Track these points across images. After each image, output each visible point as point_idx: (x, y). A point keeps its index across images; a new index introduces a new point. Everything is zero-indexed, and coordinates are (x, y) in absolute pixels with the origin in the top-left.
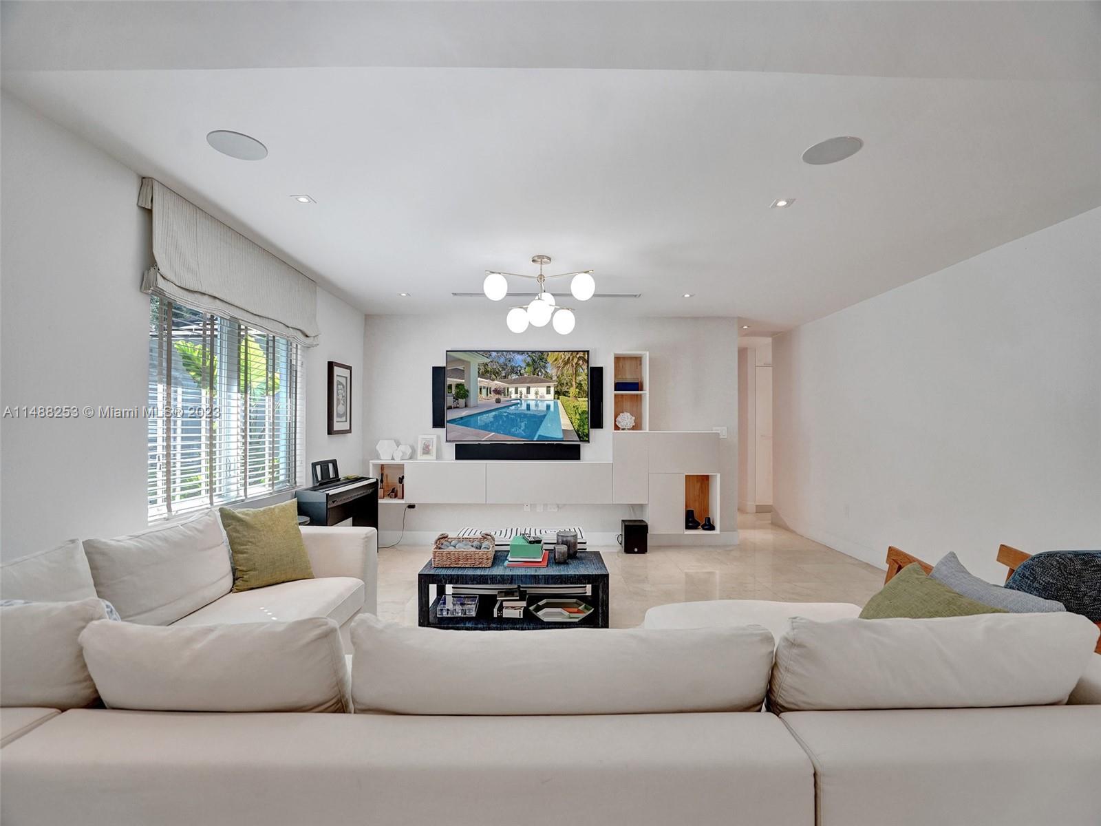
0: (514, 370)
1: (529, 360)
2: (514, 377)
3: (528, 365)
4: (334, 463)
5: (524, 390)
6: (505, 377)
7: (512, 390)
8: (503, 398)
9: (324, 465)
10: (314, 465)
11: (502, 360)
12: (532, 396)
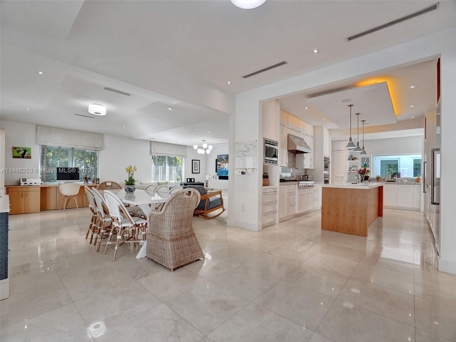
0: (222, 160)
1: (226, 157)
2: (223, 161)
3: (225, 158)
4: (194, 179)
5: (225, 165)
6: (221, 161)
7: (222, 165)
8: (220, 167)
9: (191, 179)
10: (187, 179)
11: (220, 157)
12: (226, 166)
